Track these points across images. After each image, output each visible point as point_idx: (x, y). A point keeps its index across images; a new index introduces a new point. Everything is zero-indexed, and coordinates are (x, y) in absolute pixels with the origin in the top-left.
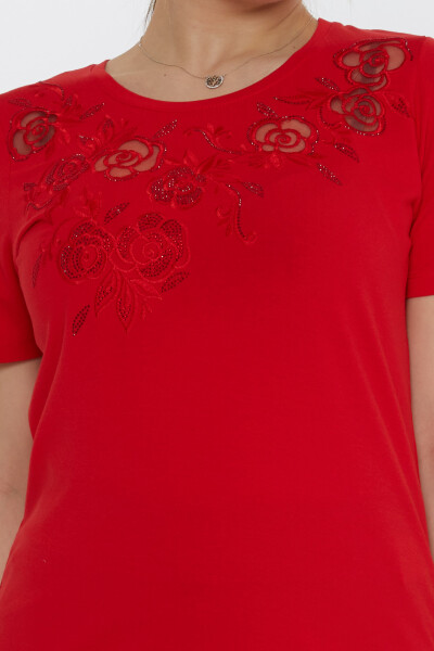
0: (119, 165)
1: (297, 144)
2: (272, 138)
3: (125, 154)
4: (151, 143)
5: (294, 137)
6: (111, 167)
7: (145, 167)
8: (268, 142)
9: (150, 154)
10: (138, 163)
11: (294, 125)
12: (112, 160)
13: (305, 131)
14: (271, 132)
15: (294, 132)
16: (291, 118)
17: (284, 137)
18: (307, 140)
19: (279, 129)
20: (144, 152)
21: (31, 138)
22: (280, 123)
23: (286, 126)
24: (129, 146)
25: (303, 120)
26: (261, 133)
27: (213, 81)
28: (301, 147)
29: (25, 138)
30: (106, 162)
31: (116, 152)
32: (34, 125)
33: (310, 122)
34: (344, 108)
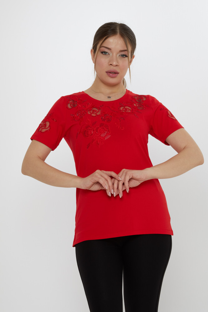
0: (93, 113)
1: (129, 111)
2: (124, 109)
3: (94, 110)
4: (99, 109)
5: (128, 110)
6: (91, 113)
7: (98, 114)
8: (123, 110)
9: (99, 111)
10: (97, 113)
11: (127, 107)
12: (91, 112)
13: (130, 108)
14: (123, 108)
15: (128, 109)
16: (127, 106)
17: (126, 109)
18: (131, 110)
19: (125, 108)
20: (98, 110)
21: (72, 105)
22: (125, 107)
23: (126, 107)
24: (94, 109)
25: (129, 107)
26: (121, 108)
27: (109, 97)
28: (130, 111)
29: (71, 105)
30: (90, 112)
31: (92, 110)
32: (72, 103)
33: (130, 107)
34: (136, 106)
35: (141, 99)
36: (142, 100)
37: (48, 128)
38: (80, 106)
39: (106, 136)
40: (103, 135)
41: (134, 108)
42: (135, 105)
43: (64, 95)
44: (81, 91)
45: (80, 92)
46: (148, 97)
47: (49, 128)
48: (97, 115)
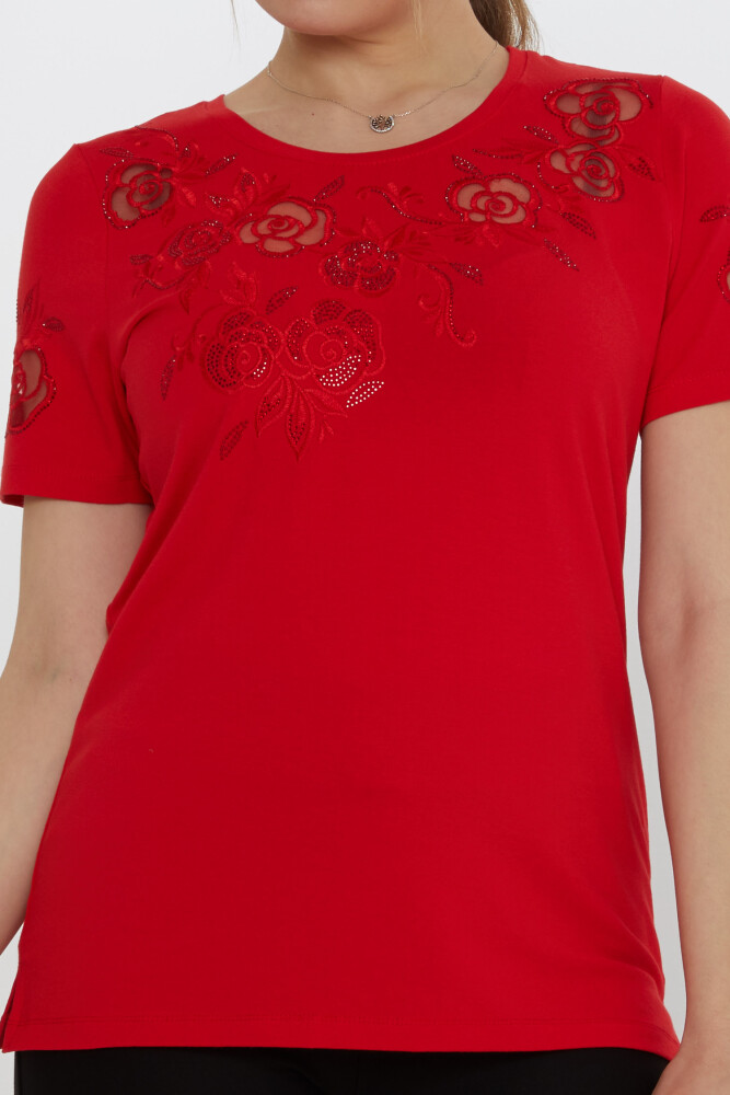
0: (273, 235)
1: (513, 212)
2: (481, 203)
3: (279, 220)
4: (313, 209)
5: (509, 204)
6: (263, 238)
7: (309, 239)
8: (476, 210)
9: (313, 223)
10: (300, 233)
11: (505, 185)
12: (263, 228)
13: (522, 193)
14: (477, 196)
15: (508, 195)
16: (500, 176)
17: (496, 203)
18: (527, 207)
19: (487, 192)
20: (305, 218)
21: (138, 199)
22: (486, 185)
23: (495, 187)
24: (282, 209)
25: (517, 180)
26: (465, 197)
27: (381, 123)
28: (520, 216)
29: (129, 198)
30: (254, 232)
31: (265, 217)
32: (140, 181)
33: (527, 184)
34: (568, 165)
35: (607, 112)
36: (609, 119)
37: (39, 388)
38: (190, 196)
39: (353, 382)
40: (335, 379)
41: (549, 187)
42: (558, 163)
43: (87, 136)
44: (210, 98)
45: (203, 105)
46: (657, 93)
47: (43, 391)
48: (298, 246)
